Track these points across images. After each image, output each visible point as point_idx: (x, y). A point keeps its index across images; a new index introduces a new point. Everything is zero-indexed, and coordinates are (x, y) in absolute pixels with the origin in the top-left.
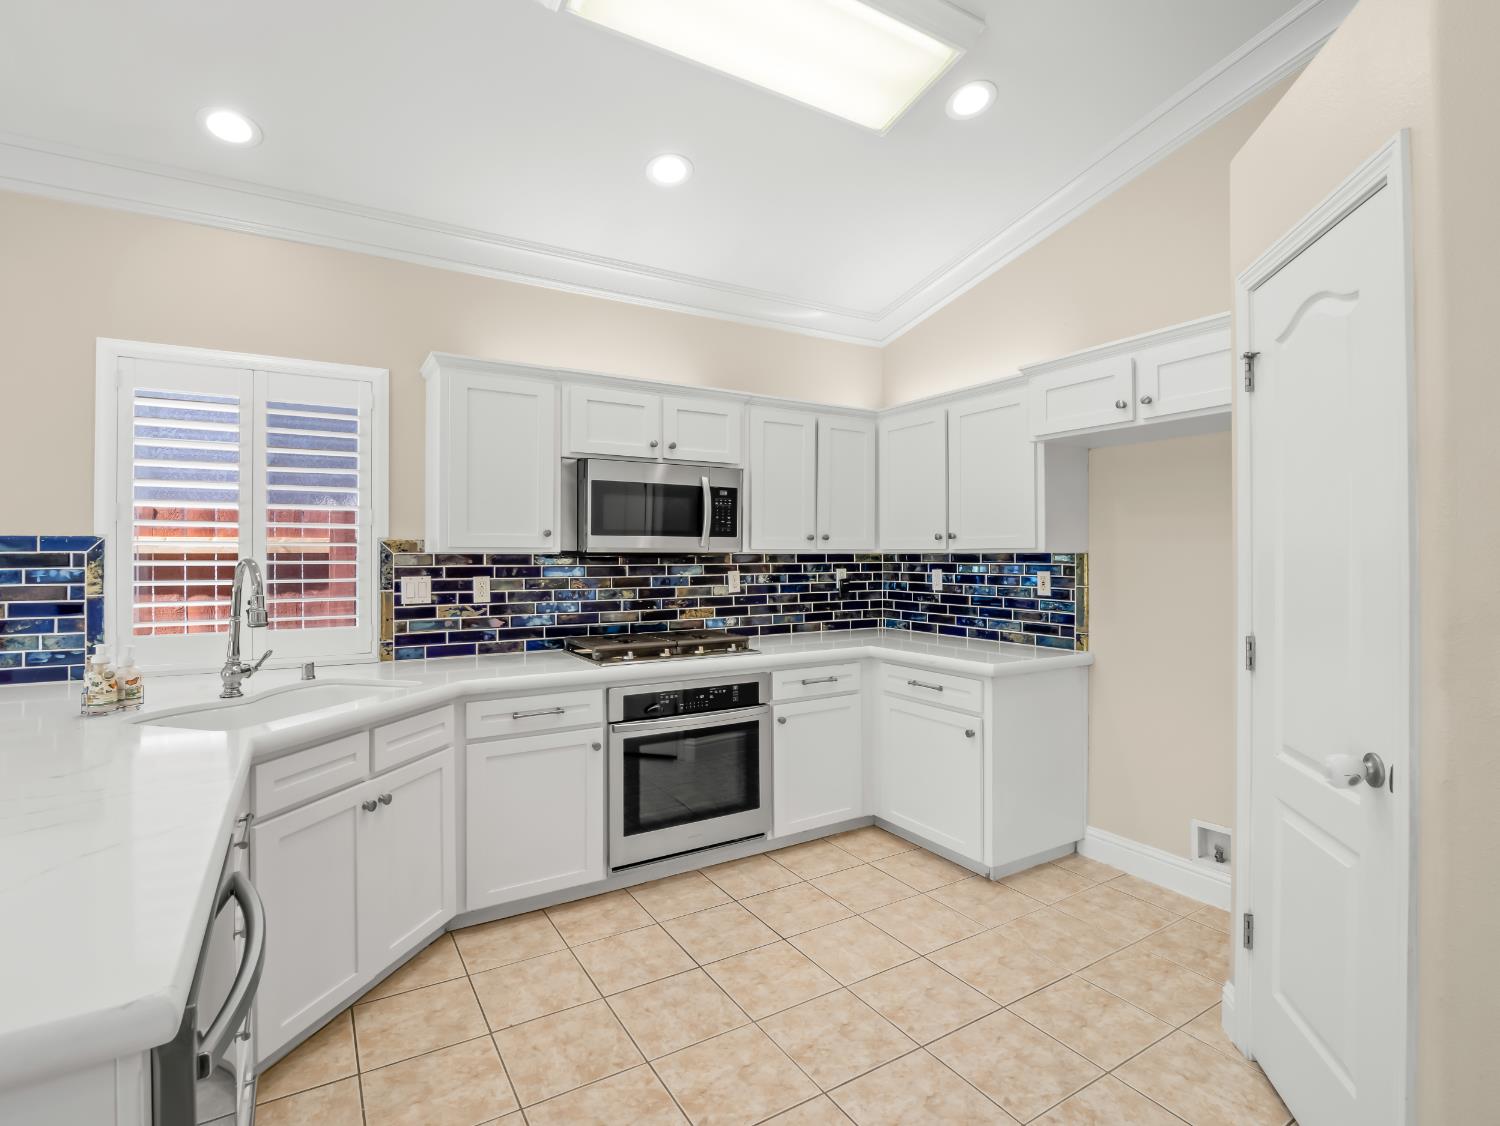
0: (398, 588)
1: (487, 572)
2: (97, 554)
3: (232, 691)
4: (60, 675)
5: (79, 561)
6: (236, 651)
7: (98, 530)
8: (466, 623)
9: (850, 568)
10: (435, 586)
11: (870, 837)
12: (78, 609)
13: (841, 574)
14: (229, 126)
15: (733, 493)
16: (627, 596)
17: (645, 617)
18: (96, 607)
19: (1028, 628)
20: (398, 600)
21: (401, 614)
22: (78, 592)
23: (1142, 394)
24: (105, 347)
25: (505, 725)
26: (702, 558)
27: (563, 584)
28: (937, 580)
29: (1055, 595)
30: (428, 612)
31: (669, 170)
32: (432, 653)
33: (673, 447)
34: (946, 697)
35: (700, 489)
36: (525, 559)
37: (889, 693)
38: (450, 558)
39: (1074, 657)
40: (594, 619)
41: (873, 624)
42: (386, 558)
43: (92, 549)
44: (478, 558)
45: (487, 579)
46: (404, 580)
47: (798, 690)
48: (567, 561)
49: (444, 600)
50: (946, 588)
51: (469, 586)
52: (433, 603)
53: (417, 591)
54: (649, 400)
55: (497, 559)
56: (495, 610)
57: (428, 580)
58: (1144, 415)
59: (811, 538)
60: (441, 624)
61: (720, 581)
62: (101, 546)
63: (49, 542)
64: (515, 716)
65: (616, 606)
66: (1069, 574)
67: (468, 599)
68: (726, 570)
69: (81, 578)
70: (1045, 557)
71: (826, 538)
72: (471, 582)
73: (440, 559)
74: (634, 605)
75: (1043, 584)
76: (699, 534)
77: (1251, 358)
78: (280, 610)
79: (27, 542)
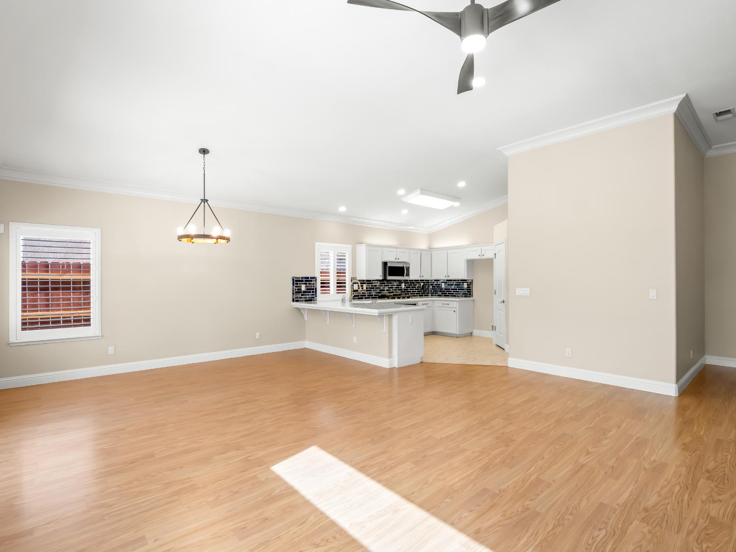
1: (365, 283)
2: (316, 280)
4: (311, 300)
5: (314, 281)
7: (316, 276)
8: (363, 293)
9: (424, 283)
10: (359, 286)
11: (433, 336)
12: (313, 289)
13: (422, 284)
14: (343, 209)
15: (409, 267)
16: (386, 288)
17: (389, 293)
18: (316, 289)
19: (462, 294)
20: (353, 289)
21: (354, 291)
22: (314, 286)
23: (483, 254)
24: (317, 244)
26: (398, 281)
27: (376, 285)
28: (443, 286)
29: (468, 287)
30: (357, 291)
32: (358, 298)
33: (399, 259)
34: (450, 306)
35: (403, 267)
36: (370, 281)
37: (438, 307)
38: (360, 280)
39: (471, 298)
40: (381, 293)
41: (428, 295)
42: (351, 281)
44: (364, 281)
45: (365, 285)
46: (354, 285)
48: (376, 282)
49: (360, 288)
50: (445, 287)
52: (358, 289)
53: (356, 287)
54: (394, 250)
55: (367, 281)
56: (367, 291)
57: (357, 285)
58: (483, 257)
59: (420, 277)
60: (359, 293)
61: (401, 285)
62: (316, 278)
65: (384, 290)
66: (470, 284)
67: (363, 288)
68: (402, 283)
69: (314, 284)
70: (466, 280)
71: (423, 276)
72: (363, 285)
74: (387, 290)
75: (465, 285)
76: (403, 276)
77: (495, 254)
78: (338, 290)
79: (308, 278)
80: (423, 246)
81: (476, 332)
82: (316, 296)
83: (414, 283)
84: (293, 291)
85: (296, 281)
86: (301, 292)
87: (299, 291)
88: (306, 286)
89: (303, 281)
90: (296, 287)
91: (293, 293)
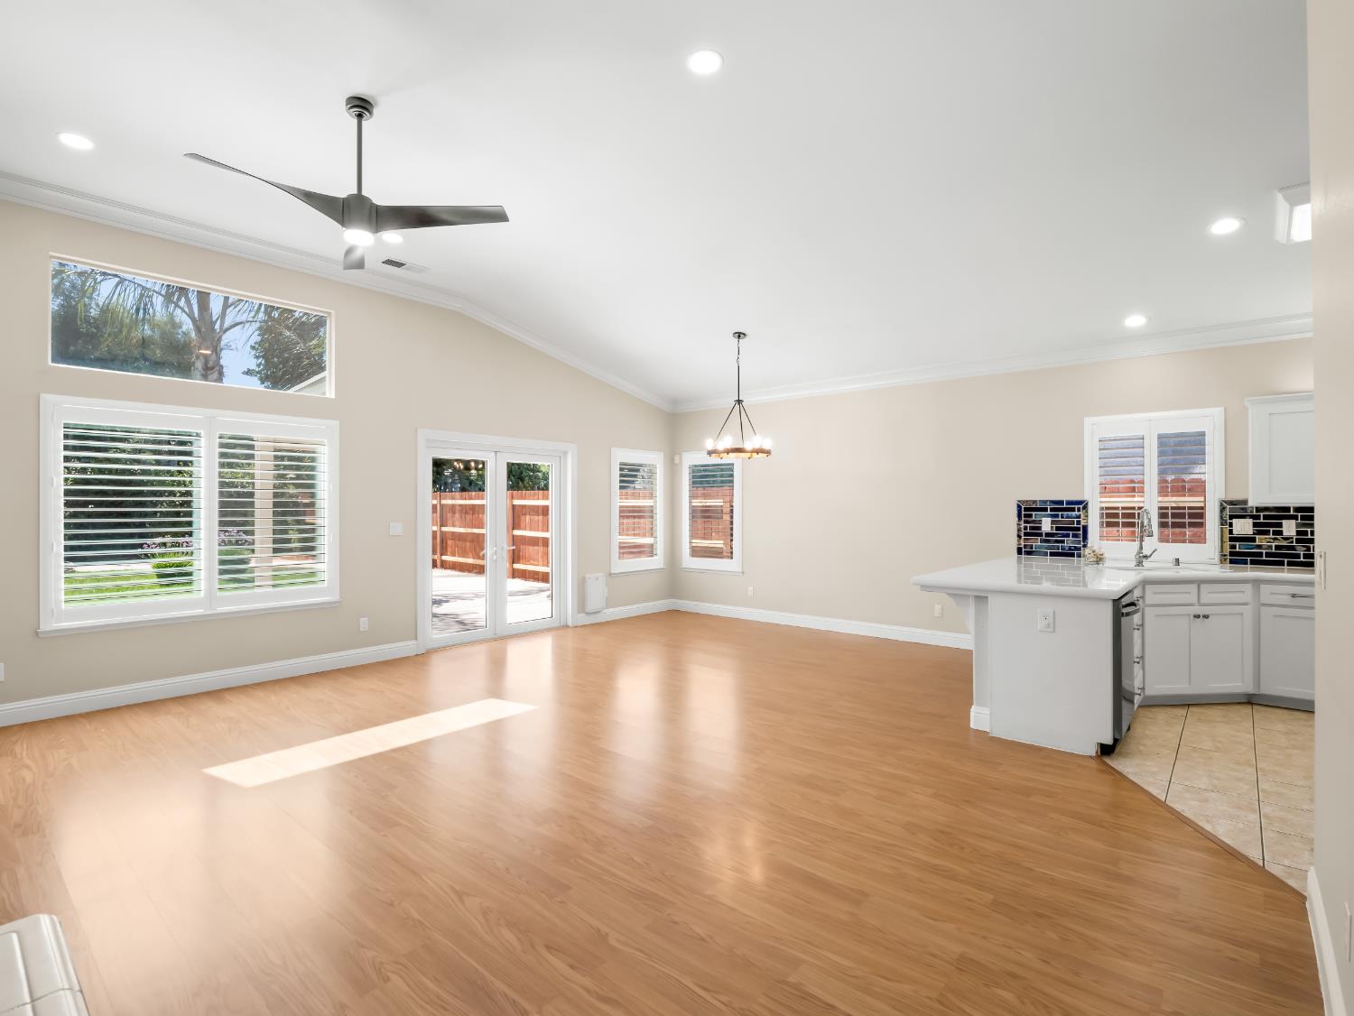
0: (1231, 525)
1: (1295, 517)
2: (1085, 508)
3: (1140, 563)
4: (1072, 555)
5: (1079, 510)
6: (1141, 548)
7: (1086, 497)
8: (1278, 547)
10: (1255, 525)
12: (1078, 529)
14: (1135, 321)
18: (1085, 528)
20: (1231, 532)
21: (1232, 539)
22: (1079, 523)
24: (1088, 421)
25: (1287, 600)
30: (1251, 539)
32: (1252, 563)
38: (1266, 509)
42: (1223, 509)
43: (1083, 505)
44: (1287, 509)
45: (1293, 522)
46: (1235, 521)
49: (1260, 533)
51: (1280, 525)
52: (1254, 534)
53: (1243, 527)
55: (1298, 509)
56: (1298, 541)
57: (1250, 521)
60: (1259, 547)
62: (1087, 504)
63: (1068, 503)
64: (1294, 596)
67: (1280, 533)
69: (1079, 517)
72: (1281, 523)
73: (1258, 509)
79: (1061, 502)
82: (1085, 546)
84: (1019, 530)
85: (1026, 509)
86: (1041, 535)
87: (1035, 531)
88: (1053, 522)
89: (1045, 510)
90: (1026, 522)
91: (1019, 536)
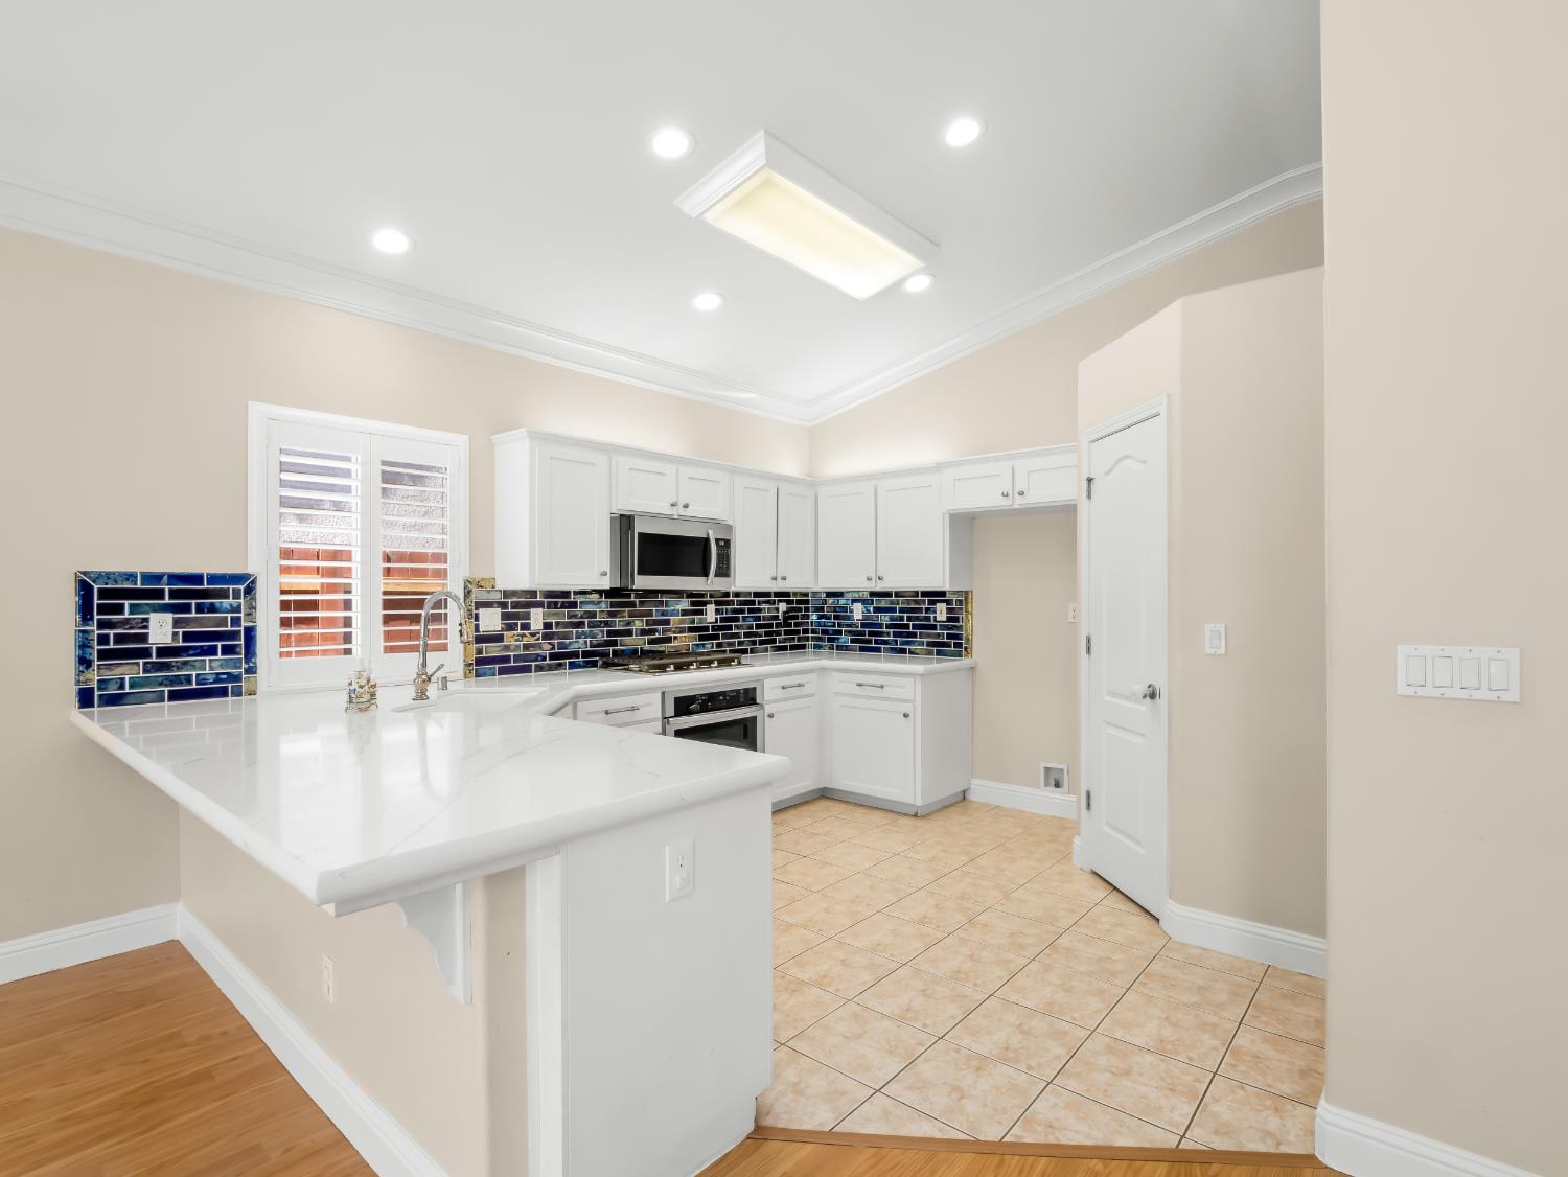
0: (477, 618)
1: (540, 605)
2: (250, 590)
3: (422, 695)
4: (223, 693)
5: (236, 595)
6: (424, 664)
7: (251, 568)
8: (526, 647)
9: (789, 602)
10: (505, 616)
11: (823, 803)
12: (234, 635)
13: (783, 607)
14: (390, 242)
15: (727, 542)
16: (638, 624)
17: (651, 642)
18: (250, 634)
19: (929, 644)
20: (477, 628)
21: (480, 639)
22: (236, 621)
23: (1018, 489)
24: (258, 411)
26: (690, 594)
27: (593, 615)
28: (858, 612)
29: (949, 619)
30: (498, 638)
31: (707, 301)
32: (502, 672)
33: (686, 506)
34: (887, 692)
35: (706, 541)
36: (566, 594)
37: (838, 694)
38: (514, 593)
39: (964, 662)
40: (614, 643)
41: (804, 647)
42: (468, 593)
43: (247, 585)
44: (533, 593)
45: (540, 611)
46: (482, 611)
47: (780, 693)
48: (595, 597)
49: (510, 628)
50: (865, 618)
51: (527, 616)
52: (502, 630)
53: (491, 620)
54: (670, 469)
55: (549, 594)
56: (546, 636)
57: (499, 611)
58: (1019, 502)
59: (775, 579)
60: (507, 648)
61: (700, 612)
62: (253, 582)
63: (213, 579)
64: (607, 713)
65: (629, 633)
66: (957, 604)
67: (526, 627)
68: (705, 604)
69: (237, 610)
70: (943, 594)
71: (784, 579)
72: (529, 613)
73: (507, 594)
74: (643, 632)
75: (941, 612)
76: (706, 574)
77: (1090, 480)
78: (388, 636)
79: (196, 579)
80: (788, 464)
81: (983, 790)
82: (251, 671)
83: (753, 603)
84: (84, 645)
85: (103, 594)
86: (146, 653)
87: (132, 647)
88: (177, 623)
89: (159, 594)
90: (102, 625)
91: (85, 662)
